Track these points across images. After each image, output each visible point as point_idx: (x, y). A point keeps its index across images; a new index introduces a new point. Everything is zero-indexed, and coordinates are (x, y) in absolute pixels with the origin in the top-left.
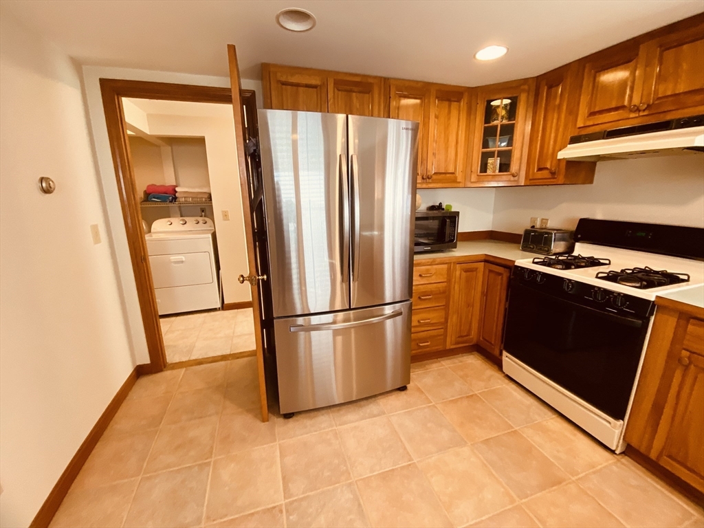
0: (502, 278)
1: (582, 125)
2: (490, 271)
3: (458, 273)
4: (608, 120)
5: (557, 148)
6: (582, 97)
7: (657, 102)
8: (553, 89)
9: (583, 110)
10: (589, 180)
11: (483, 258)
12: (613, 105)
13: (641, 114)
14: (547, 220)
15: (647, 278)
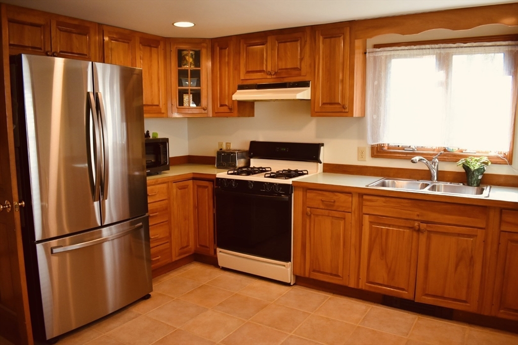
0: (208, 190)
1: (243, 78)
2: (199, 186)
3: (175, 191)
4: (257, 78)
5: (231, 92)
6: (241, 60)
7: (279, 71)
8: (223, 50)
9: (243, 70)
10: (252, 114)
11: (191, 176)
12: (258, 69)
13: (273, 77)
14: (230, 143)
15: (289, 174)
